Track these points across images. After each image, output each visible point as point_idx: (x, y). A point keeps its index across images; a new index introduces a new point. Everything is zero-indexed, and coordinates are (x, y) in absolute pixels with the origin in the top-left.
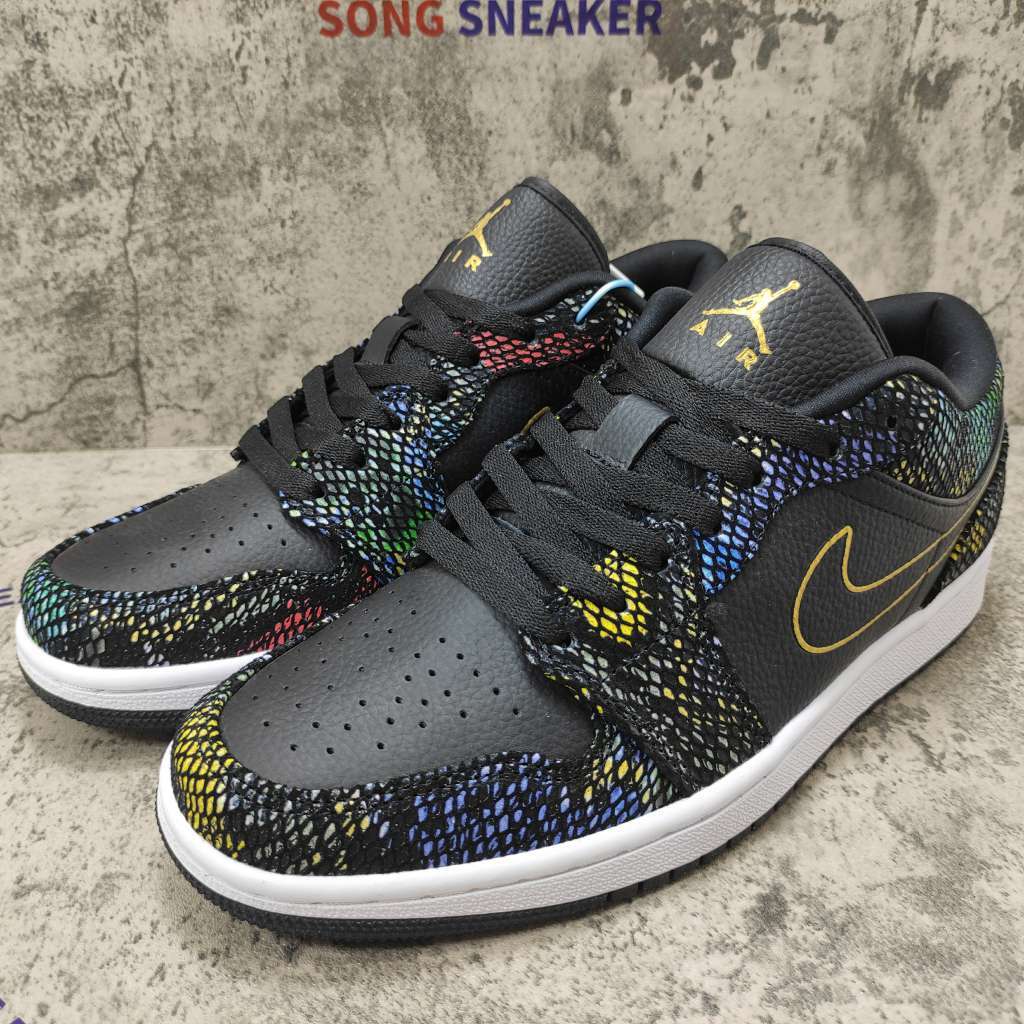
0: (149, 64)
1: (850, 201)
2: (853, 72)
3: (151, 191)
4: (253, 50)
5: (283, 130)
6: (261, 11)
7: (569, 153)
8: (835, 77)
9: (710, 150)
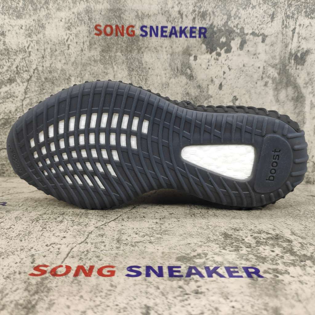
0: (38, 42)
1: (274, 96)
2: (272, 52)
3: (34, 84)
4: (72, 39)
5: (80, 65)
6: (76, 27)
7: (176, 76)
8: (266, 54)
9: (225, 76)
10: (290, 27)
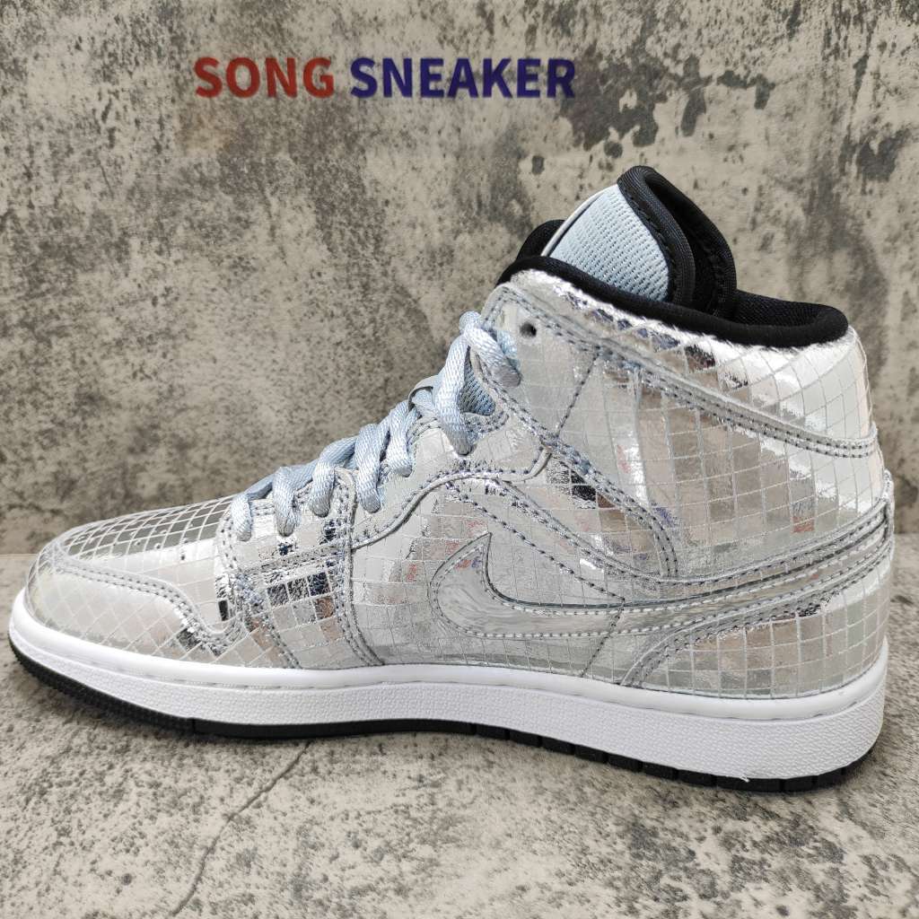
0: (5, 125)
1: (789, 281)
2: (788, 139)
4: (121, 110)
5: (154, 198)
6: (131, 70)
7: (476, 225)
8: (768, 144)
10: (850, 52)
